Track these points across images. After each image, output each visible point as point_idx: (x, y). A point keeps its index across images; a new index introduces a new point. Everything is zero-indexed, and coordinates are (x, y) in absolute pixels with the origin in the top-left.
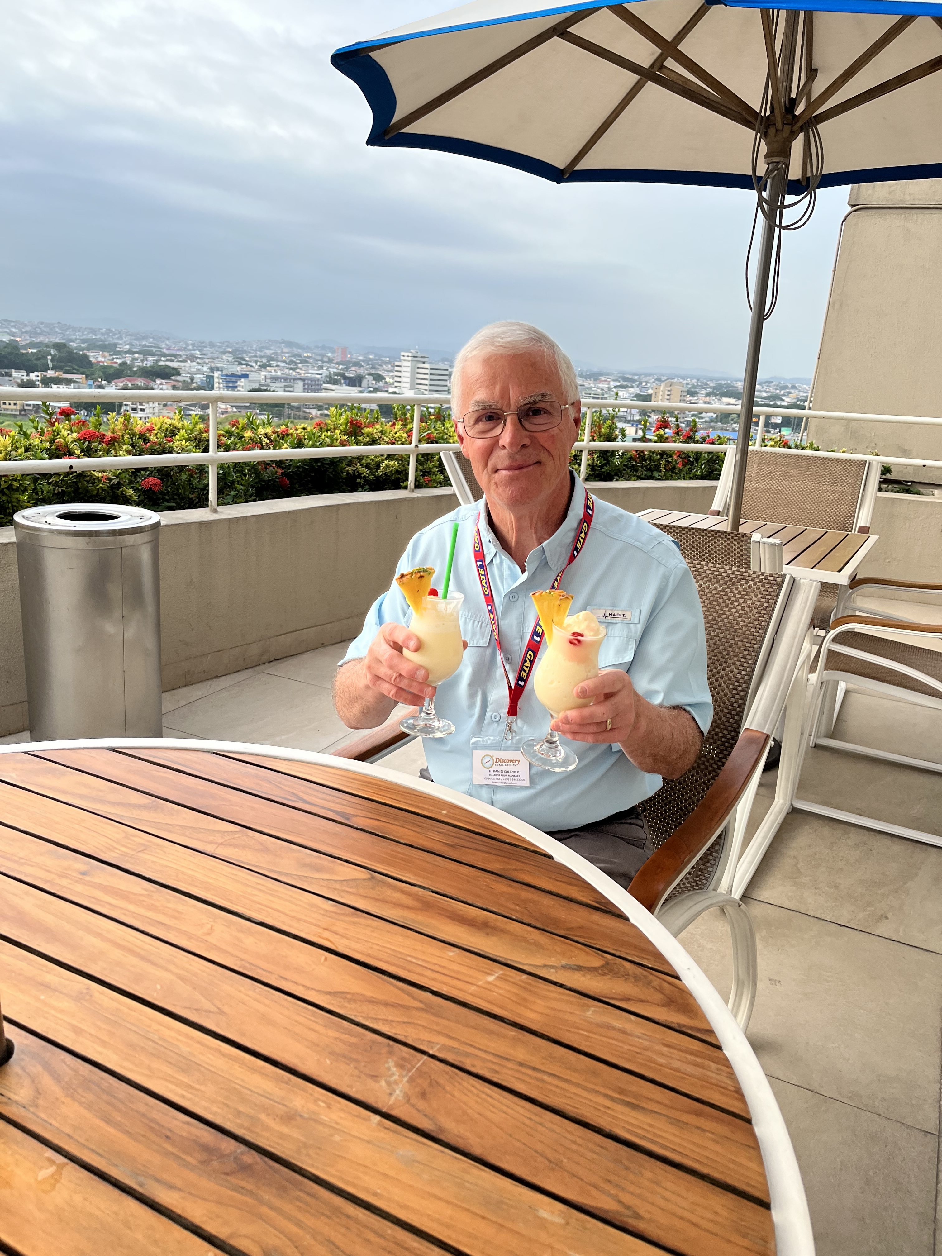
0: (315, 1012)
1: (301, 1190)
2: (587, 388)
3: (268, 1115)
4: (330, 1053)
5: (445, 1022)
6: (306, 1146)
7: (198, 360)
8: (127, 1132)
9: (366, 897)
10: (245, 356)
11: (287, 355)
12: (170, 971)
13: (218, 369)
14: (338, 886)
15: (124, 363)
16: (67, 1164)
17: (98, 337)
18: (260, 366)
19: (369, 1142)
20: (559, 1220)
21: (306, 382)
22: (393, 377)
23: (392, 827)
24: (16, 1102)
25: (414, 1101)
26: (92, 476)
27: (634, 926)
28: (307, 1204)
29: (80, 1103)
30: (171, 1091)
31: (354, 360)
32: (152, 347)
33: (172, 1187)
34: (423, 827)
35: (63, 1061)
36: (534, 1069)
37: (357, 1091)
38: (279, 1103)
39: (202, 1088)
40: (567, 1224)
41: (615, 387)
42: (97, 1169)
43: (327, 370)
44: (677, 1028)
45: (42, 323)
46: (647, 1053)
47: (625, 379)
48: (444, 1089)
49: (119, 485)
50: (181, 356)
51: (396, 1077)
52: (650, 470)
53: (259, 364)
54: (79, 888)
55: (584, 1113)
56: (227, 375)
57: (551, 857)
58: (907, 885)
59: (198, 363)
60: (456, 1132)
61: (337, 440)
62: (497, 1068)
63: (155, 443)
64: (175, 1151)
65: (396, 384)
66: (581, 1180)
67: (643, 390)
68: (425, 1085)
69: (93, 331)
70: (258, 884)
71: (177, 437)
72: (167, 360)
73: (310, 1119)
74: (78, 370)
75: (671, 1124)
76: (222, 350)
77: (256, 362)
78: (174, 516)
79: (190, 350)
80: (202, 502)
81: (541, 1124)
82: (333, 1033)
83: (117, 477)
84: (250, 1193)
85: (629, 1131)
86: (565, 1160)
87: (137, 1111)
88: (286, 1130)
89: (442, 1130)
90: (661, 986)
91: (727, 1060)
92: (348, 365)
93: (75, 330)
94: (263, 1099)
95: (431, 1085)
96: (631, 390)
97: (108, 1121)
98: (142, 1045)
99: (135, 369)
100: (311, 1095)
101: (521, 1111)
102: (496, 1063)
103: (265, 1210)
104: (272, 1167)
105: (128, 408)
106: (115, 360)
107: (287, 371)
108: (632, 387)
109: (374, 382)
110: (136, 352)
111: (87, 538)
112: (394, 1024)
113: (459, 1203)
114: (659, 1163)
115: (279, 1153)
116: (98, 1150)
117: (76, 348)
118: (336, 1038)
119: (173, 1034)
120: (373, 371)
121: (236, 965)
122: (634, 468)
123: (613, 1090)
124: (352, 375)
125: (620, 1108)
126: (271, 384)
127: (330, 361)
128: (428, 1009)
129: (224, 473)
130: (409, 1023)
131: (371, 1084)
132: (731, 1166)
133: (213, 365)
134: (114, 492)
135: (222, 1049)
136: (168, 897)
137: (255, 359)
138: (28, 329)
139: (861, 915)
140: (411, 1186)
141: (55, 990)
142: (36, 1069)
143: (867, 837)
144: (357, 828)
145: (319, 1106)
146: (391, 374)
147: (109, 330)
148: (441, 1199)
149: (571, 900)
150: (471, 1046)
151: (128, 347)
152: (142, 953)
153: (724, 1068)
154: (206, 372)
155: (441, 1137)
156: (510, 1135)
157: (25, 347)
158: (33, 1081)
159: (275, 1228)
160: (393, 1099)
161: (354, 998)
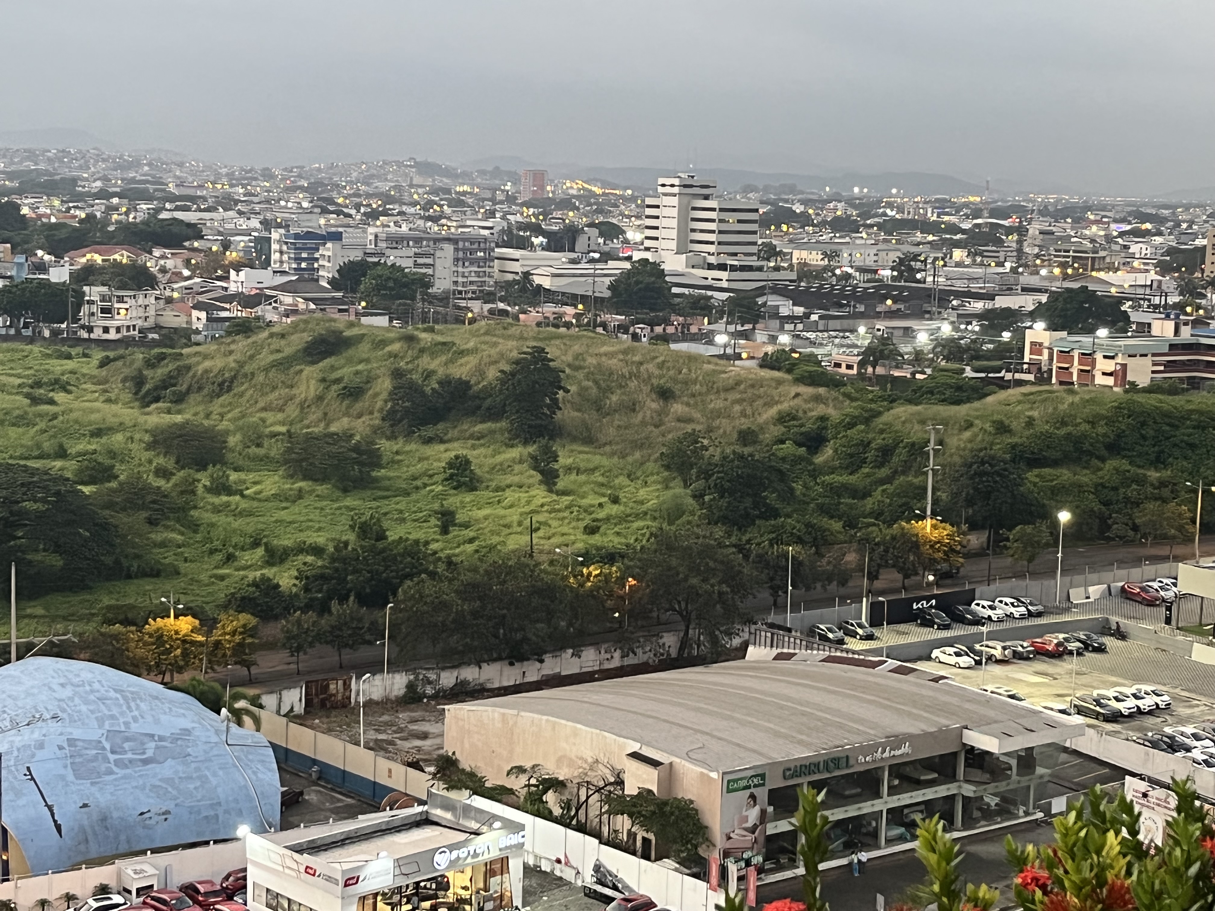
2: (1060, 238)
7: (240, 207)
10: (334, 194)
11: (420, 191)
13: (280, 224)
15: (90, 217)
17: (41, 166)
18: (365, 214)
21: (461, 244)
22: (640, 229)
31: (561, 196)
32: (147, 182)
41: (1122, 234)
43: (502, 218)
47: (1145, 218)
50: (204, 199)
53: (363, 210)
56: (297, 236)
59: (240, 213)
65: (648, 243)
67: (1183, 238)
69: (31, 155)
72: (177, 209)
76: (288, 185)
77: (357, 207)
79: (223, 186)
92: (546, 205)
96: (1158, 240)
99: (111, 228)
105: (94, 309)
106: (72, 212)
107: (421, 222)
108: (1160, 234)
109: (601, 240)
110: (115, 195)
120: (599, 219)
124: (555, 228)
126: (388, 252)
127: (511, 199)
133: (269, 216)
137: (358, 200)
146: (637, 223)
147: (63, 151)
151: (99, 184)
154: (254, 230)
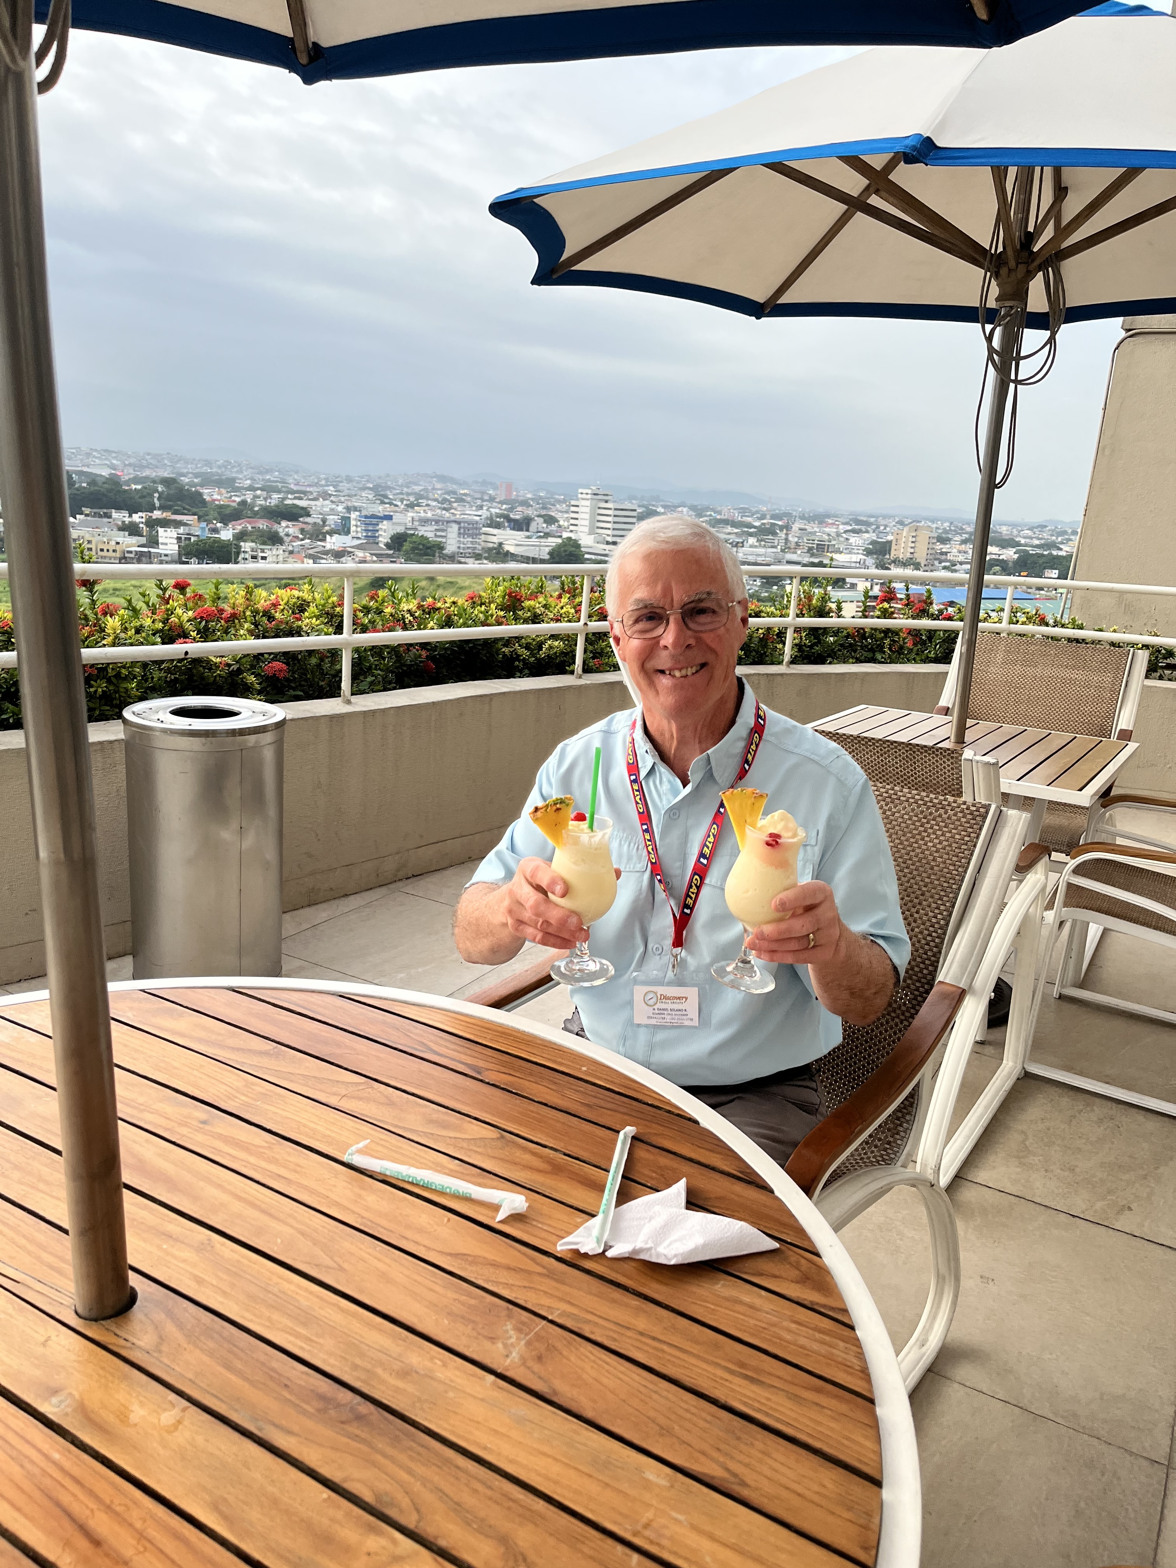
0: (435, 1273)
1: (413, 1441)
2: (810, 533)
3: (385, 1369)
4: (449, 1314)
5: (567, 1289)
6: (420, 1400)
7: (332, 498)
8: (246, 1379)
9: (494, 1157)
10: (388, 493)
11: (439, 492)
12: (292, 1226)
13: (356, 509)
14: (465, 1145)
15: (243, 503)
16: (189, 1407)
17: (214, 470)
18: (406, 505)
19: (482, 1400)
20: (664, 1483)
21: (462, 525)
22: (567, 519)
23: (527, 1083)
24: (140, 1348)
25: (530, 1363)
26: (208, 661)
27: (777, 1199)
28: (419, 1454)
29: (202, 1350)
30: (290, 1342)
31: (522, 498)
32: (277, 482)
33: (290, 1432)
34: (559, 1084)
35: (185, 1310)
36: (654, 1339)
37: (473, 1351)
38: (395, 1359)
39: (321, 1341)
40: (672, 1486)
41: (846, 532)
42: (218, 1413)
43: (487, 510)
44: (810, 1306)
45: (149, 454)
46: (773, 1329)
47: (858, 522)
48: (561, 1354)
49: (239, 671)
50: (311, 493)
51: (513, 1340)
52: (872, 650)
53: (405, 502)
54: (200, 1137)
55: (703, 1384)
56: (366, 517)
57: (696, 1122)
58: (1159, 1171)
59: (332, 502)
60: (569, 1395)
61: (492, 616)
62: (615, 1336)
63: (281, 622)
64: (293, 1398)
65: (572, 528)
66: (692, 1447)
67: (881, 535)
68: (542, 1348)
69: (208, 463)
70: (382, 1139)
71: (306, 614)
72: (295, 498)
73: (426, 1376)
74: (188, 510)
75: (790, 1398)
76: (361, 486)
77: (402, 501)
78: (302, 708)
79: (322, 486)
80: (333, 691)
81: (655, 1392)
82: (451, 1295)
83: (237, 662)
84: (364, 1441)
85: (745, 1404)
86: (676, 1427)
87: (257, 1360)
88: (400, 1384)
89: (555, 1393)
90: (798, 1262)
91: (858, 1340)
92: (513, 504)
93: (187, 462)
94: (380, 1354)
95: (548, 1349)
96: (866, 535)
97: (229, 1367)
98: (262, 1296)
99: (256, 509)
100: (428, 1353)
101: (637, 1378)
102: (614, 1331)
103: (379, 1458)
104: (386, 1419)
105: (247, 556)
106: (233, 498)
107: (439, 511)
108: (867, 532)
109: (545, 525)
110: (258, 489)
111: (203, 740)
112: (514, 1288)
113: (568, 1462)
114: (772, 1436)
115: (394, 1406)
116: (219, 1395)
117: (187, 484)
118: (455, 1300)
119: (293, 1287)
120: (543, 512)
121: (357, 1222)
122: (852, 648)
123: (735, 1364)
124: (518, 517)
125: (737, 1380)
126: (419, 528)
127: (492, 499)
128: (550, 1275)
129: (360, 658)
130: (530, 1288)
131: (487, 1344)
132: (846, 1442)
133: (350, 504)
134: (233, 680)
135: (342, 1305)
136: (289, 1150)
137: (401, 496)
138: (132, 460)
139: (1099, 1205)
140: (520, 1443)
141: (176, 1240)
142: (159, 1316)
143: (1115, 1109)
144: (488, 1083)
145: (435, 1363)
146: (566, 515)
147: (227, 461)
148: (549, 1456)
149: (713, 1169)
150: (592, 1313)
151: (249, 482)
152: (263, 1206)
153: (854, 1348)
154: (341, 512)
155: (555, 1399)
156: (624, 1401)
157: (128, 483)
158: (157, 1328)
159: (387, 1474)
160: (508, 1361)
161: (474, 1260)
